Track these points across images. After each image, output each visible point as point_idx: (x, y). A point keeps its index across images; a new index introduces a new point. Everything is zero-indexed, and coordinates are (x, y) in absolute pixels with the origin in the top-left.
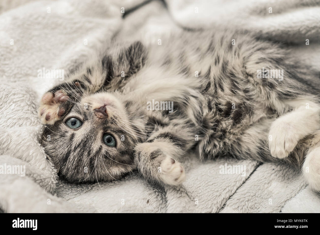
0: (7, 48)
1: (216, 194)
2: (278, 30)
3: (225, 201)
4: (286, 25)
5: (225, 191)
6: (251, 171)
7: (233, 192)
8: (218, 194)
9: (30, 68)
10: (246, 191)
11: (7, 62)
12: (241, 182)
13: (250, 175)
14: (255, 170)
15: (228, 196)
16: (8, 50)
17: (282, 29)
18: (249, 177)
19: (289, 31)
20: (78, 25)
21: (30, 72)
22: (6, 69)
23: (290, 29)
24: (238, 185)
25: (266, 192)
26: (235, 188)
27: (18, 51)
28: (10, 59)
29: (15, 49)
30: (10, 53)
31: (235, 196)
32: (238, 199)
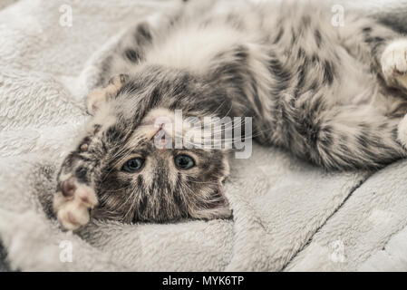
0: (35, 37)
1: (299, 225)
2: (383, 13)
3: (311, 235)
4: (393, 7)
5: (312, 222)
6: (346, 196)
7: (321, 223)
8: (302, 225)
9: (62, 65)
10: (338, 222)
11: (34, 56)
12: (333, 211)
13: (345, 201)
14: (350, 195)
15: (314, 228)
16: (37, 41)
17: (388, 11)
18: (342, 204)
19: (397, 14)
20: (125, 11)
21: (62, 70)
22: (33, 65)
23: (398, 12)
24: (329, 214)
25: (364, 223)
26: (324, 218)
27: (49, 42)
28: (38, 52)
29: (45, 39)
30: (37, 44)
31: (324, 228)
32: (328, 233)
